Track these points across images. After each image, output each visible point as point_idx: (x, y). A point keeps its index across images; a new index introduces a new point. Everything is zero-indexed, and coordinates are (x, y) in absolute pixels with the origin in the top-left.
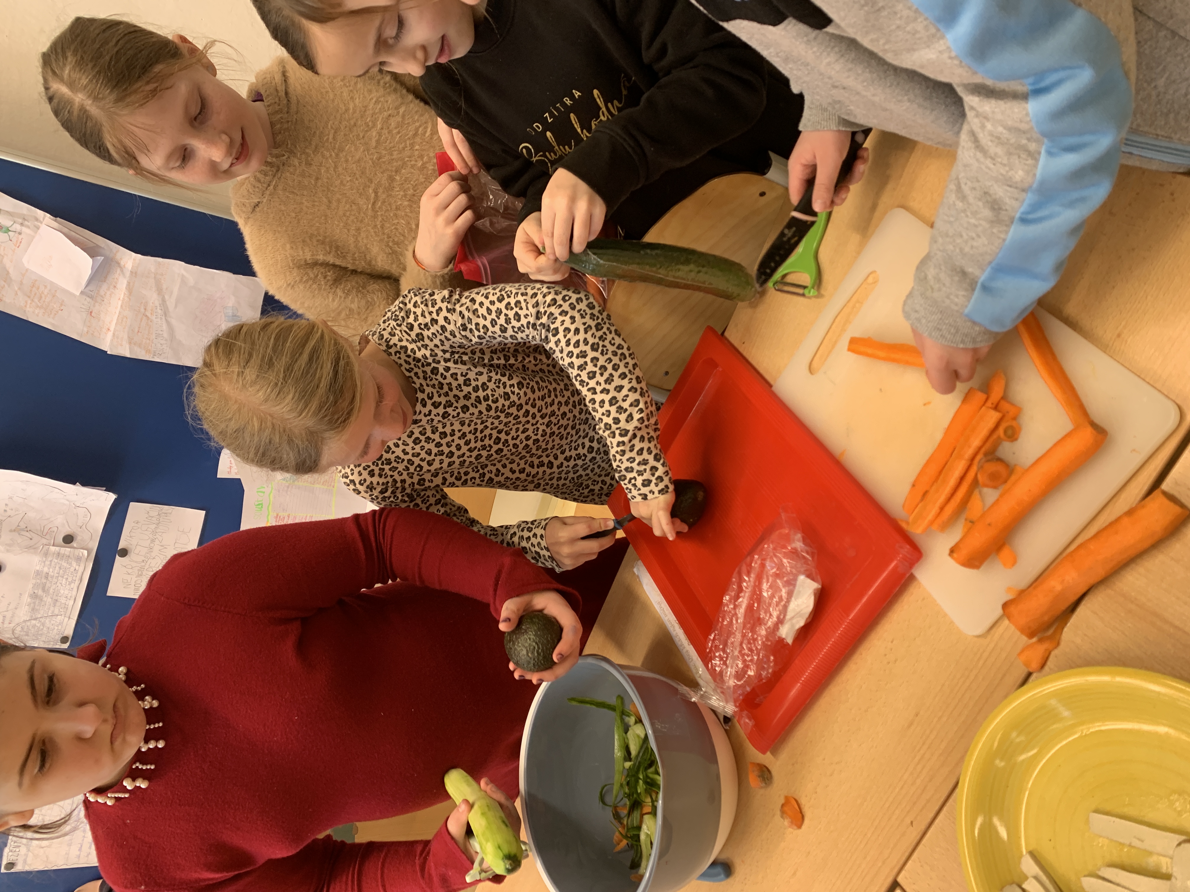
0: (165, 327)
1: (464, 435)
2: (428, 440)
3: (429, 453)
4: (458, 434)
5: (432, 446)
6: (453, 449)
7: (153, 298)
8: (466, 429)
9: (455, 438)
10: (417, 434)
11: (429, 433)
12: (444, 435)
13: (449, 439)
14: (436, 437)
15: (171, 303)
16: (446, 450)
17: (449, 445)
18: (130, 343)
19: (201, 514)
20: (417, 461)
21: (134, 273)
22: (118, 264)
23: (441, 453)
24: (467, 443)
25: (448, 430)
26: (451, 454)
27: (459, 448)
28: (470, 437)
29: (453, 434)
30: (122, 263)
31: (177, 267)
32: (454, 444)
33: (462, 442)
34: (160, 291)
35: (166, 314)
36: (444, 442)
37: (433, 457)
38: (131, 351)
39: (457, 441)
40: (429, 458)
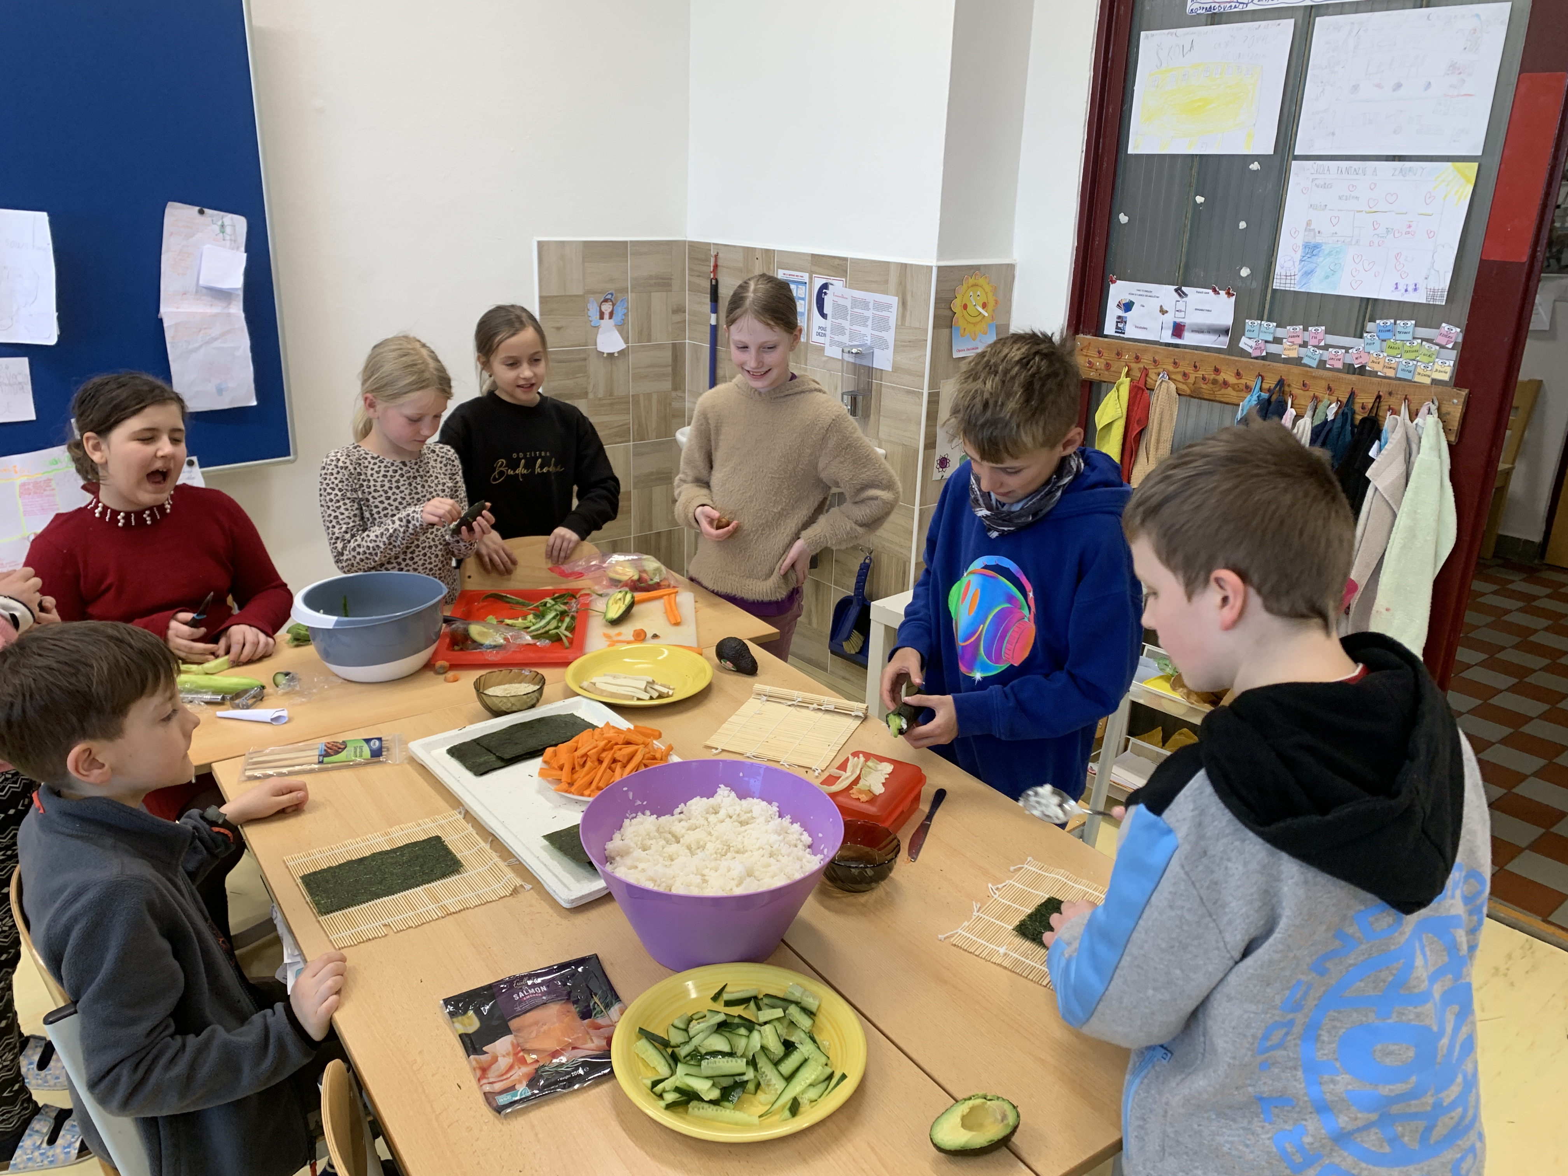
0: (197, 345)
1: (404, 499)
2: (390, 481)
3: (382, 486)
4: (402, 495)
5: (387, 485)
6: (393, 497)
7: (216, 331)
8: (408, 498)
9: (400, 495)
10: (389, 474)
11: (394, 480)
12: (398, 487)
13: (397, 491)
14: (395, 485)
15: (216, 344)
16: (390, 494)
17: (394, 494)
18: (175, 324)
19: (32, 417)
20: (372, 483)
21: (229, 315)
22: (230, 304)
23: (386, 492)
24: (400, 503)
25: (402, 488)
26: (388, 498)
27: (395, 500)
28: (404, 502)
29: (402, 492)
30: (231, 306)
31: (245, 342)
32: (395, 496)
33: (399, 500)
34: (223, 334)
35: (207, 343)
36: (394, 490)
37: (381, 489)
38: (170, 326)
39: (398, 497)
40: (378, 488)
